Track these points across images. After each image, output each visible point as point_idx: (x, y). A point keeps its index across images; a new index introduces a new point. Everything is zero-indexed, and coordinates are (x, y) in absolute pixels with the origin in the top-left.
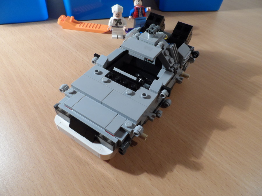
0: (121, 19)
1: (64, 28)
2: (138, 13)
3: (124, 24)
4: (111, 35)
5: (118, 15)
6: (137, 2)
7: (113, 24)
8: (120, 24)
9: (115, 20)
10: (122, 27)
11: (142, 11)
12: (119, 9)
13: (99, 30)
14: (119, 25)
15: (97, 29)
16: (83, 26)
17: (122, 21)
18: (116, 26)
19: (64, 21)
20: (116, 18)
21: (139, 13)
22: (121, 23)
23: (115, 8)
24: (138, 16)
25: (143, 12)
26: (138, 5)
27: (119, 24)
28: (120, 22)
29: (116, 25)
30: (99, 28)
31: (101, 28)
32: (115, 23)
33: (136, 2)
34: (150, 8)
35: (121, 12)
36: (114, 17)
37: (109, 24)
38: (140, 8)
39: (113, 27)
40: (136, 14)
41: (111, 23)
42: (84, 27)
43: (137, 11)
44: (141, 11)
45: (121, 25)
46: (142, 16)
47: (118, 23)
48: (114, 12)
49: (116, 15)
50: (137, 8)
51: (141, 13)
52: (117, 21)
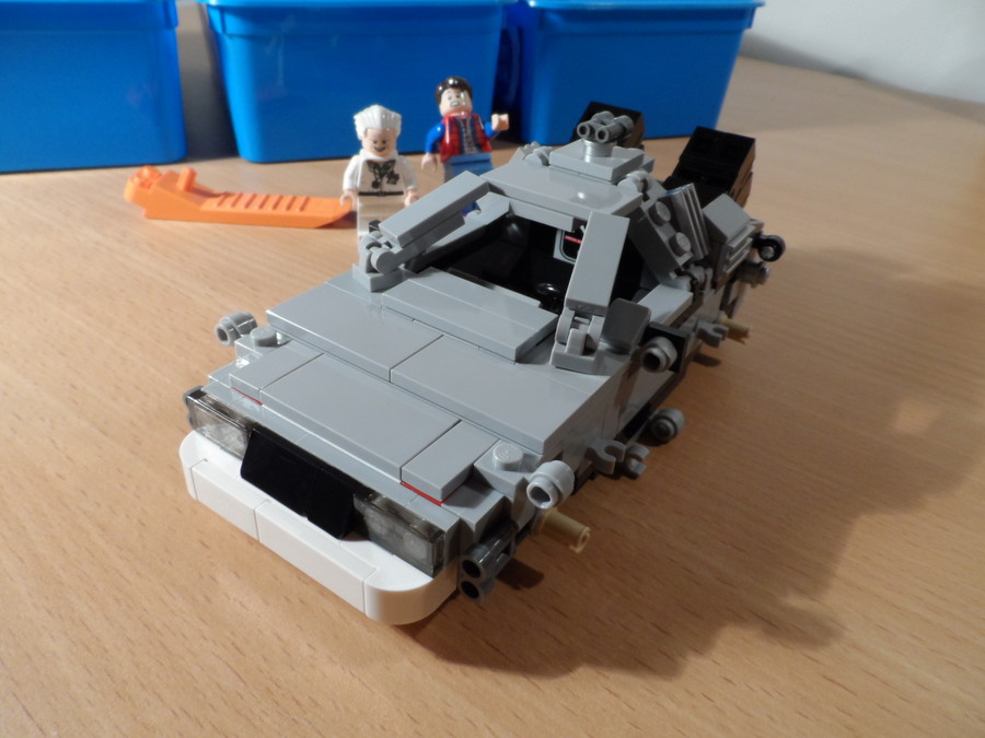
0: (393, 162)
1: (150, 216)
2: (460, 140)
3: (408, 183)
4: (356, 233)
5: (384, 142)
6: (454, 98)
7: (362, 182)
8: (392, 180)
9: (371, 164)
10: (401, 193)
11: (474, 133)
12: (384, 122)
13: (304, 214)
14: (387, 187)
15: (296, 211)
16: (234, 205)
17: (397, 170)
18: (375, 190)
19: (153, 186)
20: (373, 156)
21: (465, 140)
22: (394, 178)
23: (369, 121)
24: (460, 150)
25: (479, 135)
26: (458, 108)
27: (385, 179)
28: (392, 172)
29: (376, 184)
30: (302, 209)
31: (310, 207)
32: (371, 178)
33: (450, 98)
34: (505, 117)
35: (393, 130)
36: (367, 153)
37: (346, 184)
38: (464, 121)
39: (361, 194)
40: (451, 141)
41: (353, 177)
42: (240, 208)
43: (455, 129)
44: (469, 131)
45: (395, 183)
46: (474, 149)
47: (382, 176)
48: (366, 133)
49: (375, 142)
50: (454, 122)
51: (471, 139)
52: (380, 169)
